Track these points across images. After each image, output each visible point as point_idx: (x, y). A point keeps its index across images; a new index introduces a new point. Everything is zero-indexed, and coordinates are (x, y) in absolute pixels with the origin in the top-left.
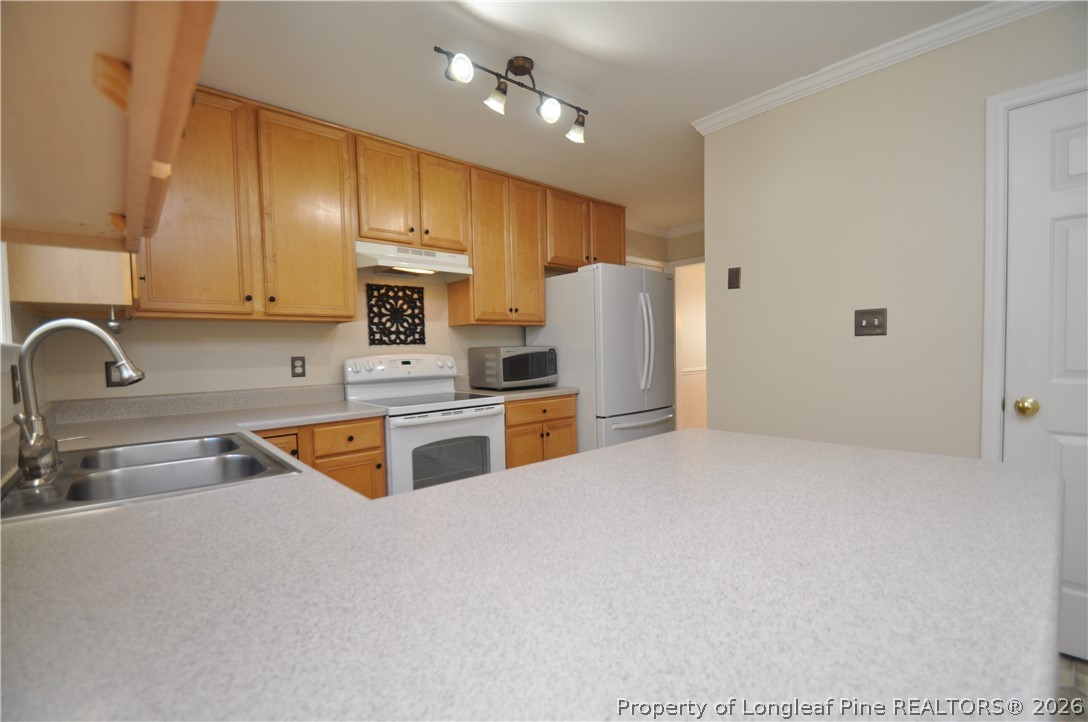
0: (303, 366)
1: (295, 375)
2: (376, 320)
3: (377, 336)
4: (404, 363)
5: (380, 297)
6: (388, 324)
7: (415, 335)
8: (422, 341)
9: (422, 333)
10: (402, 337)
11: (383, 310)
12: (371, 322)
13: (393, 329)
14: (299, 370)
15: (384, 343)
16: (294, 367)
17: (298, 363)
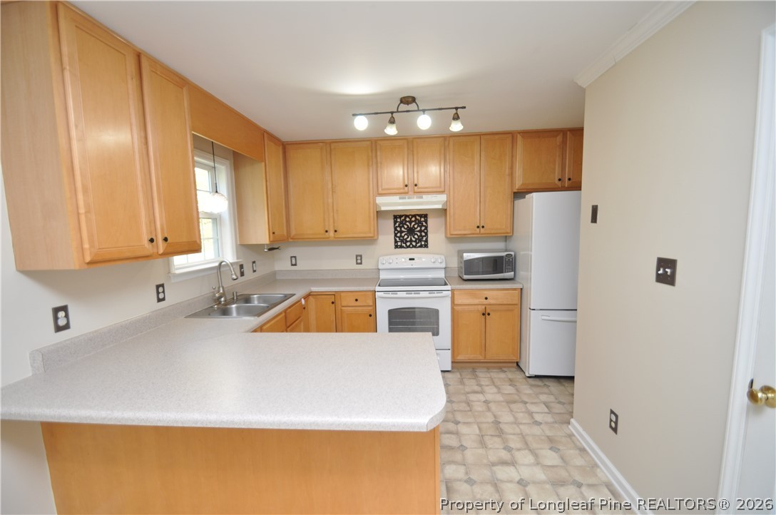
0: (361, 259)
1: (357, 264)
2: (399, 235)
3: (399, 244)
4: (410, 259)
5: (401, 222)
6: (406, 237)
7: (422, 242)
8: (426, 246)
9: (426, 241)
10: (414, 244)
11: (403, 229)
12: (396, 235)
13: (409, 239)
14: (359, 261)
15: (403, 247)
16: (357, 260)
17: (359, 258)
